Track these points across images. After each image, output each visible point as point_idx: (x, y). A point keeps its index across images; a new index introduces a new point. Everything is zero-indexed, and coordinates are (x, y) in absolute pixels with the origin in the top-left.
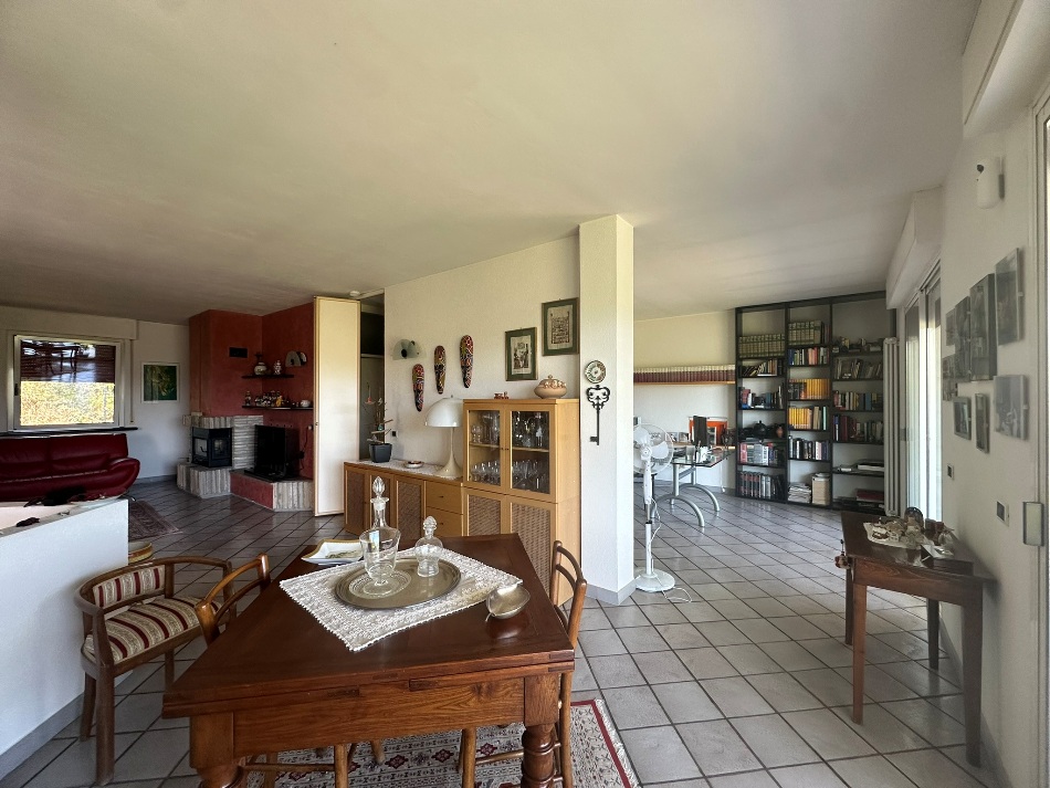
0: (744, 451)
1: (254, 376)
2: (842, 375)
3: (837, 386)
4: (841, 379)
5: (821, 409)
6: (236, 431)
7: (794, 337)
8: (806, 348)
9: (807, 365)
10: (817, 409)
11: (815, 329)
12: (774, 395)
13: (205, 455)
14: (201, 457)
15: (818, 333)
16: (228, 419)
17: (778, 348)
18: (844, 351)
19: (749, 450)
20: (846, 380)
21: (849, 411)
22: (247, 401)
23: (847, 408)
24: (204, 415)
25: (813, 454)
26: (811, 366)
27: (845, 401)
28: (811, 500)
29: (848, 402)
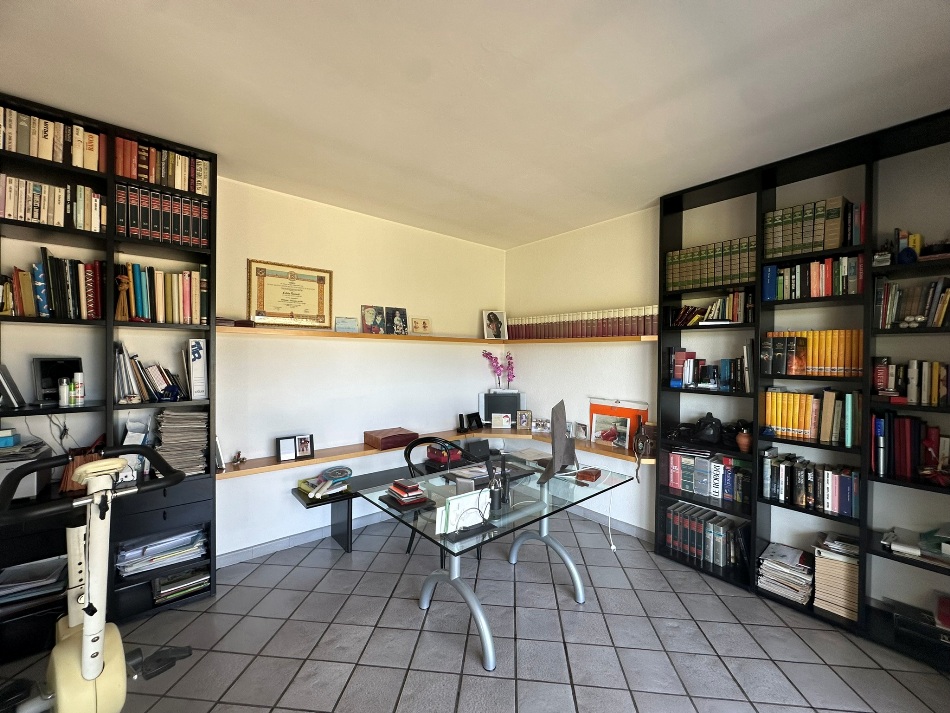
0: (675, 469)
2: (899, 318)
3: (883, 346)
4: (896, 330)
5: (841, 397)
7: (779, 241)
8: (805, 261)
9: (806, 299)
10: (830, 397)
11: (828, 215)
12: (735, 363)
15: (836, 225)
17: (744, 266)
18: (905, 262)
19: (685, 468)
20: (910, 331)
21: (919, 406)
23: (912, 398)
25: (819, 499)
26: (818, 299)
27: (906, 380)
28: (812, 598)
29: (914, 382)
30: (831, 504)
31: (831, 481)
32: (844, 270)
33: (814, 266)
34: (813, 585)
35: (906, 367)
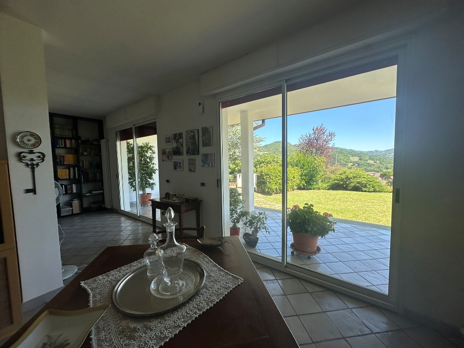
2: (83, 153)
3: (80, 158)
4: (82, 155)
5: (75, 168)
7: (58, 132)
8: (65, 139)
9: (66, 147)
10: (72, 169)
11: (69, 130)
15: (70, 132)
18: (84, 142)
20: (84, 155)
23: (85, 168)
25: (72, 190)
26: (68, 148)
27: (84, 164)
28: (73, 212)
29: (85, 165)
30: (74, 191)
31: (74, 186)
32: (73, 142)
33: (67, 140)
34: (72, 210)
35: (83, 162)
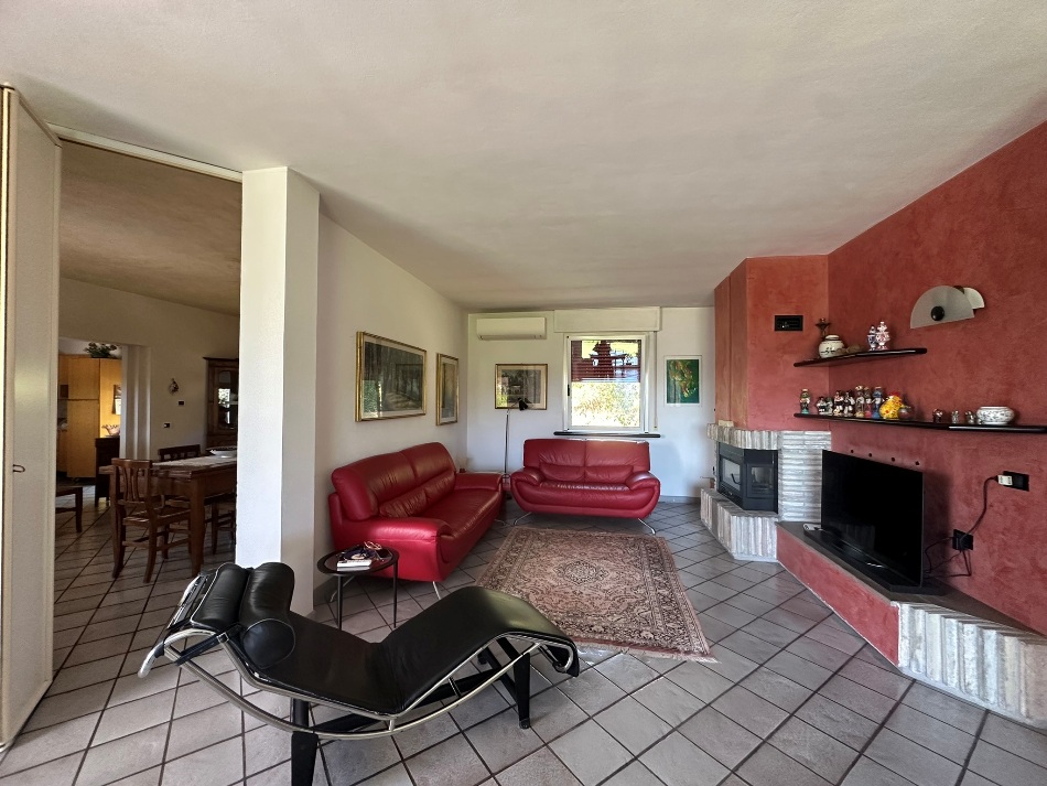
1: (817, 361)
6: (785, 456)
13: (737, 487)
14: (731, 489)
16: (774, 435)
22: (803, 406)
24: (737, 425)
